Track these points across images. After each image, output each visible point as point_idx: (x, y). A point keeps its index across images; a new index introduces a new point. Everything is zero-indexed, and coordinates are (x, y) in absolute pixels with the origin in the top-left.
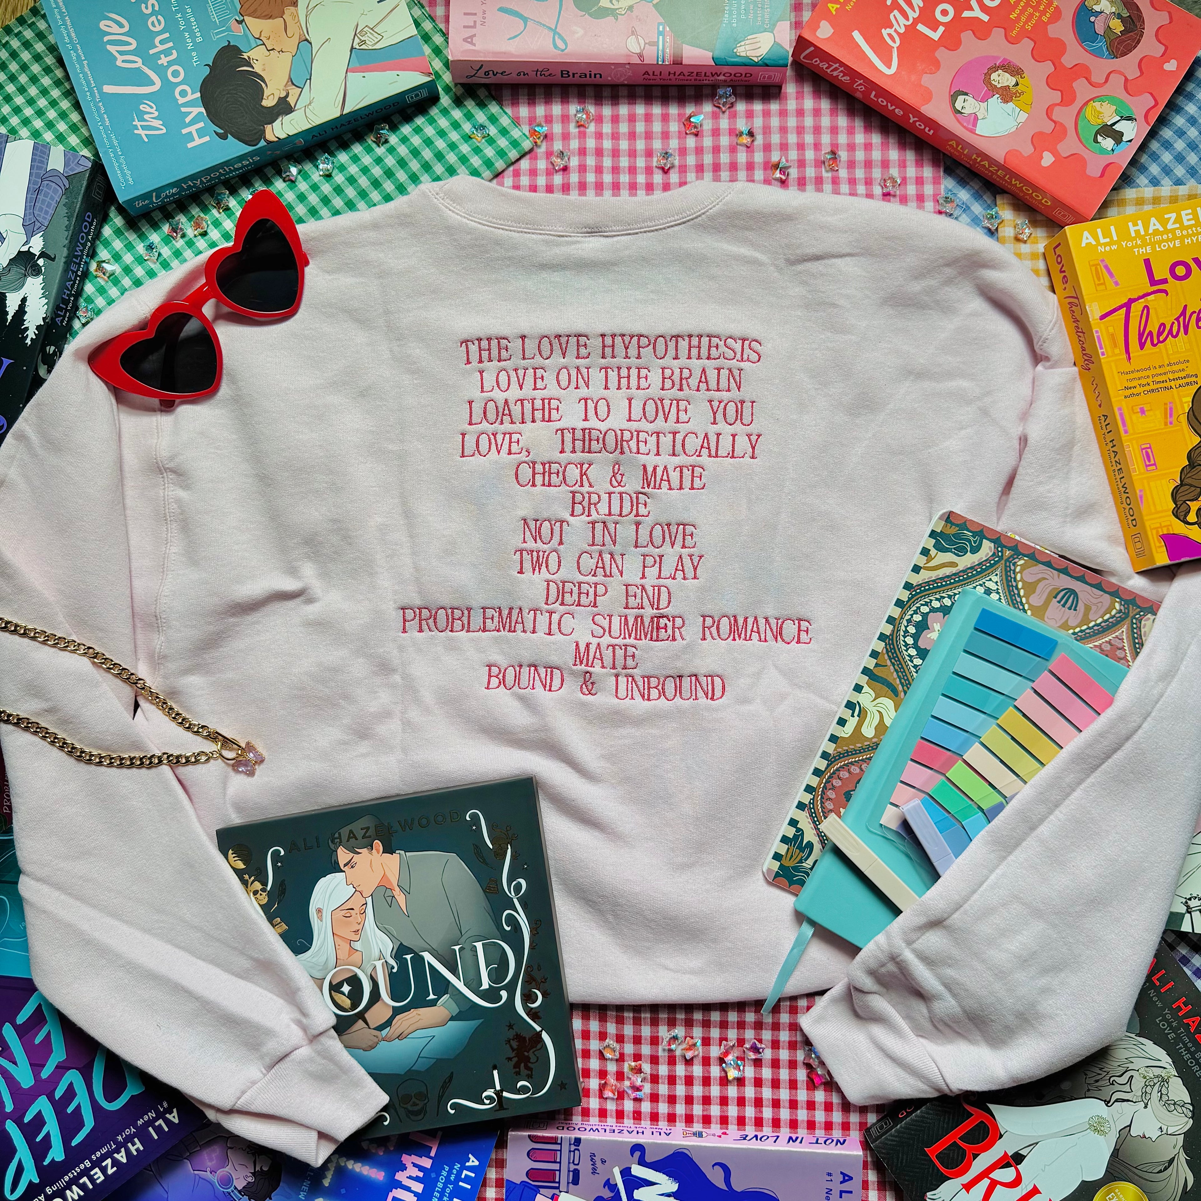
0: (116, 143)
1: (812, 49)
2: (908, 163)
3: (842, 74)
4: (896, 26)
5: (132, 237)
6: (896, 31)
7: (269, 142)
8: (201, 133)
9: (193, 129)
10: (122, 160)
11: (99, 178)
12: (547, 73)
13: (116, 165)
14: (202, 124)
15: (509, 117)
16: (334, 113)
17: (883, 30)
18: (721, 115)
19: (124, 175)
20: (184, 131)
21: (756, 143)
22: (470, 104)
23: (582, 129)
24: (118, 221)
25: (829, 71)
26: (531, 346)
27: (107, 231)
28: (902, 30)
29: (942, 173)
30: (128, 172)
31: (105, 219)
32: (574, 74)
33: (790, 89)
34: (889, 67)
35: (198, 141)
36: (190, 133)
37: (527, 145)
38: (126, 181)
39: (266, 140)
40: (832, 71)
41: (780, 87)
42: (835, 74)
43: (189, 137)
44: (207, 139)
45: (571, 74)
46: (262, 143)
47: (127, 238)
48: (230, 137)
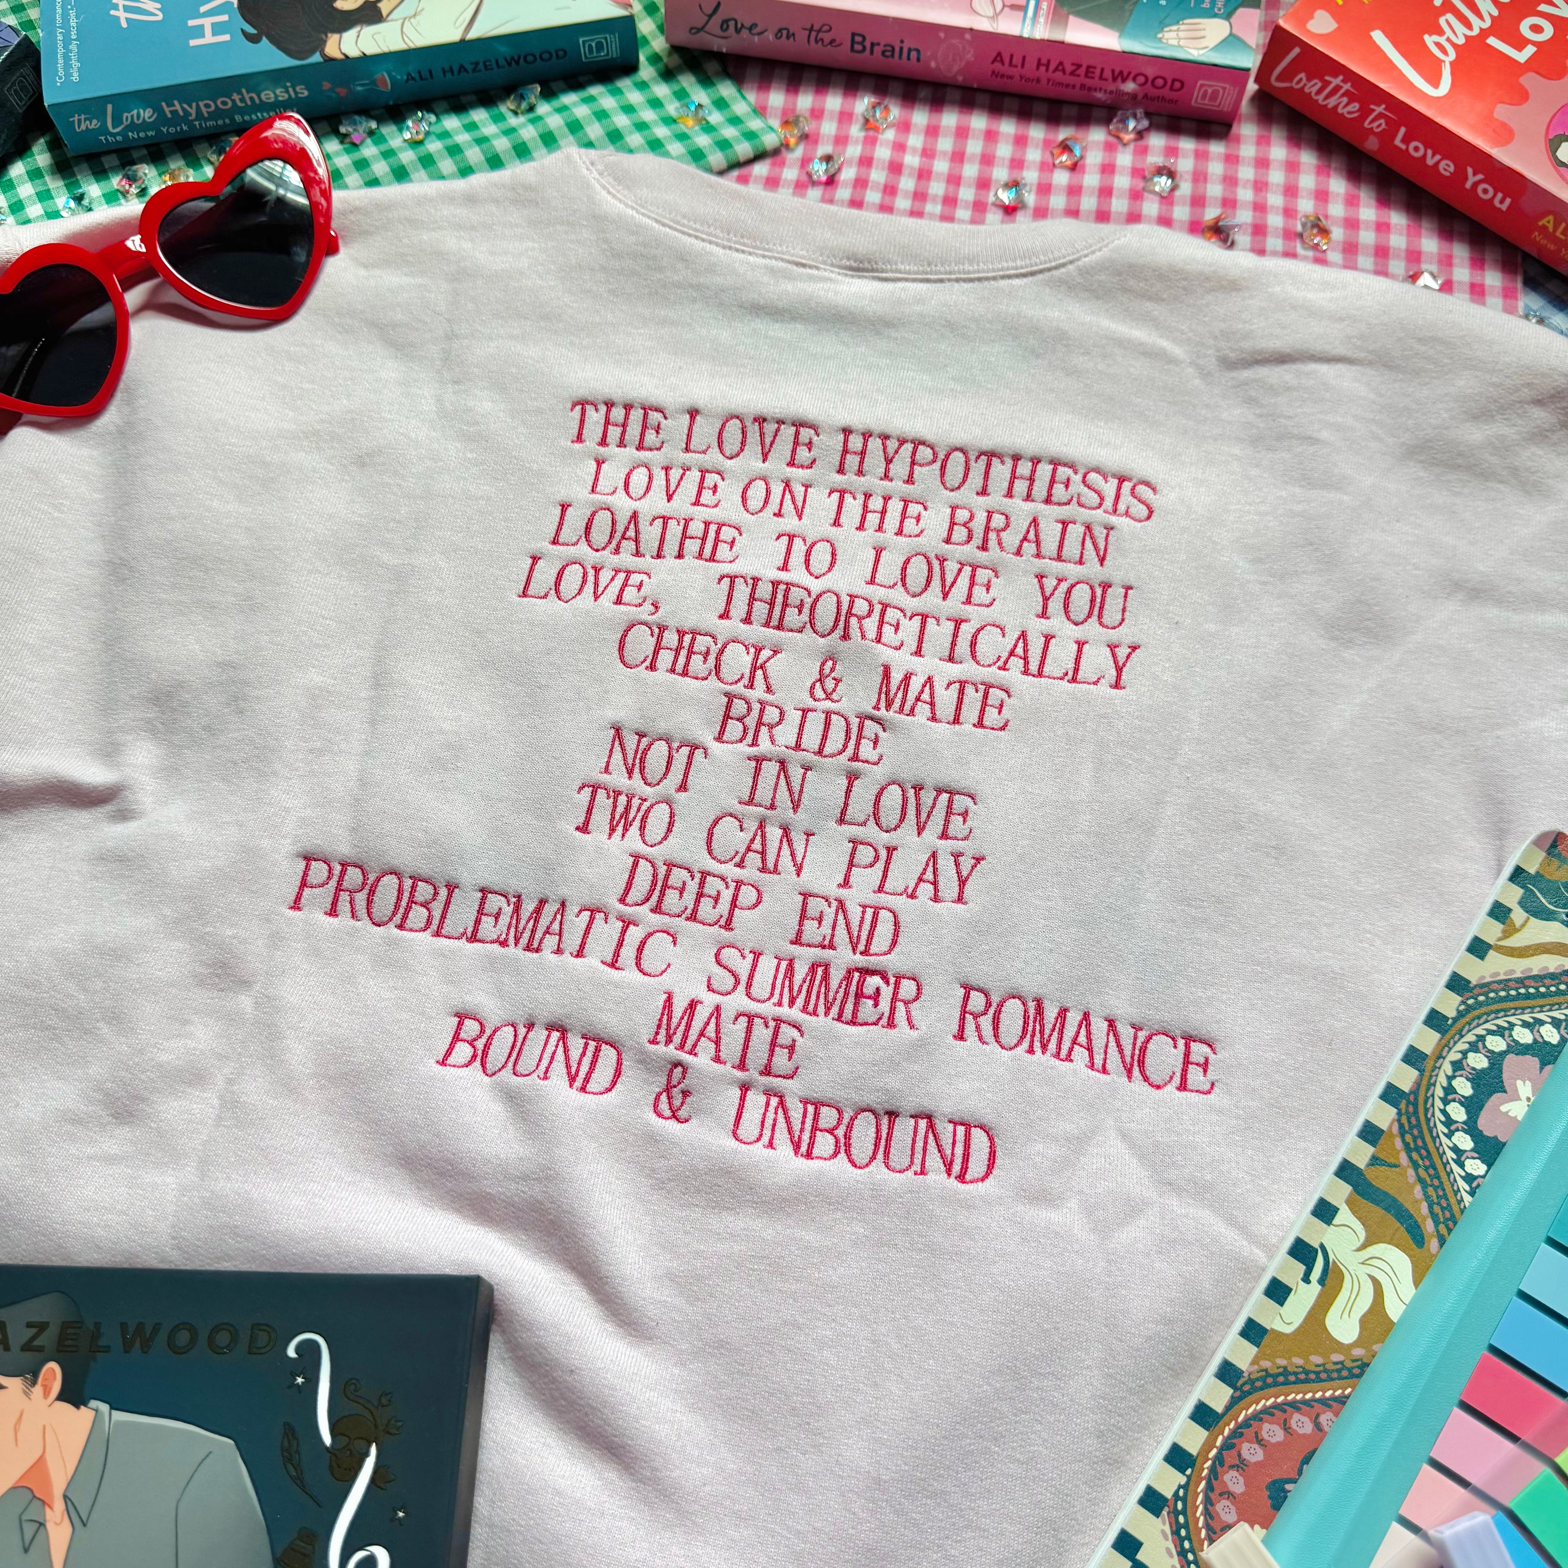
0: (73, 23)
1: (1297, 50)
2: (1456, 261)
3: (1345, 100)
4: (1449, 33)
5: (55, 184)
6: (1448, 40)
7: (329, 60)
8: (217, 29)
9: (207, 22)
10: (73, 47)
11: (26, 70)
12: (827, 37)
13: (61, 51)
14: (225, 18)
15: (749, 104)
16: (452, 35)
17: (1426, 37)
18: (1120, 148)
19: (67, 66)
20: (191, 23)
21: (1177, 193)
22: (687, 81)
23: (871, 133)
24: (41, 156)
25: (1320, 98)
26: (705, 431)
27: (17, 170)
28: (1461, 41)
29: (1519, 285)
30: (76, 65)
31: (21, 150)
32: (873, 45)
33: (1247, 130)
34: (1436, 84)
35: (209, 38)
36: (202, 27)
37: (770, 140)
38: (68, 75)
39: (323, 55)
40: (1327, 97)
41: (1229, 126)
42: (1332, 102)
43: (199, 31)
44: (226, 37)
45: (868, 44)
46: (316, 58)
47: (45, 184)
48: (264, 39)
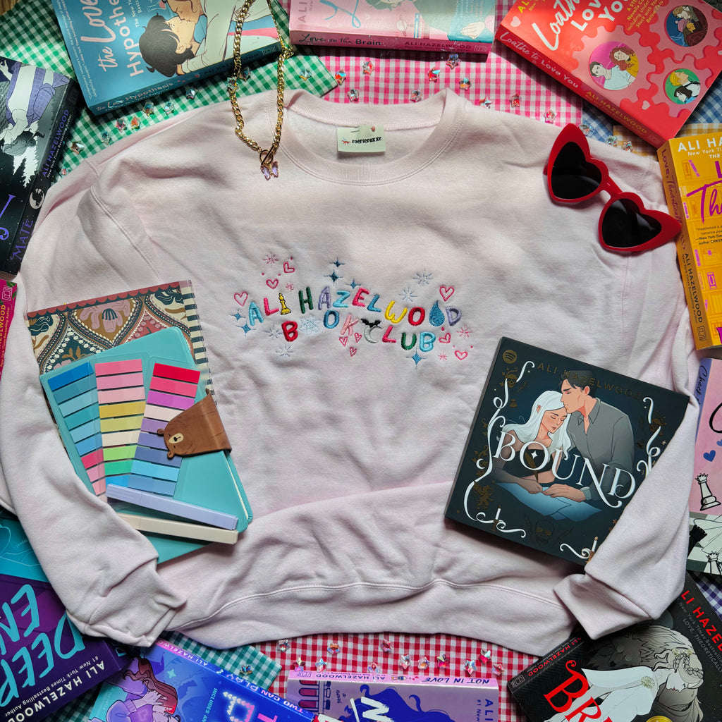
0: (87, 71)
1: (507, 33)
2: (561, 104)
3: (525, 49)
4: (558, 21)
5: (94, 128)
6: (558, 24)
7: (179, 75)
8: (138, 68)
9: (134, 65)
10: (90, 82)
11: (76, 91)
12: (347, 41)
13: (87, 84)
14: (139, 63)
15: (324, 66)
16: (219, 60)
17: (551, 24)
18: (451, 70)
19: (91, 91)
20: (128, 66)
21: (471, 88)
23: (367, 75)
24: (87, 118)
25: (517, 47)
27: (80, 124)
28: (562, 24)
29: (582, 111)
30: (94, 89)
31: (78, 116)
32: (364, 42)
33: (493, 56)
34: (553, 46)
35: (136, 73)
36: (132, 67)
37: (334, 84)
38: (92, 94)
39: (177, 74)
40: (519, 47)
41: (487, 55)
42: (521, 48)
43: (132, 70)
44: (142, 71)
45: (362, 42)
46: (175, 75)
47: (91, 129)
48: (156, 71)
